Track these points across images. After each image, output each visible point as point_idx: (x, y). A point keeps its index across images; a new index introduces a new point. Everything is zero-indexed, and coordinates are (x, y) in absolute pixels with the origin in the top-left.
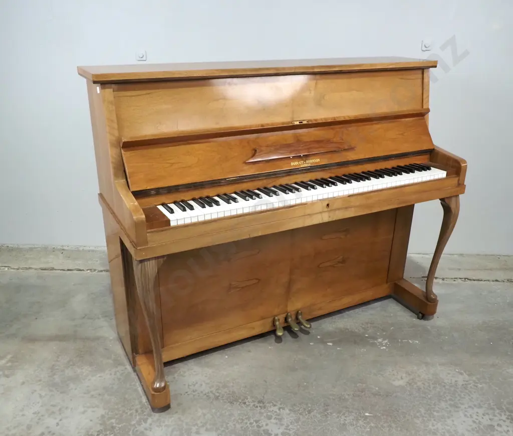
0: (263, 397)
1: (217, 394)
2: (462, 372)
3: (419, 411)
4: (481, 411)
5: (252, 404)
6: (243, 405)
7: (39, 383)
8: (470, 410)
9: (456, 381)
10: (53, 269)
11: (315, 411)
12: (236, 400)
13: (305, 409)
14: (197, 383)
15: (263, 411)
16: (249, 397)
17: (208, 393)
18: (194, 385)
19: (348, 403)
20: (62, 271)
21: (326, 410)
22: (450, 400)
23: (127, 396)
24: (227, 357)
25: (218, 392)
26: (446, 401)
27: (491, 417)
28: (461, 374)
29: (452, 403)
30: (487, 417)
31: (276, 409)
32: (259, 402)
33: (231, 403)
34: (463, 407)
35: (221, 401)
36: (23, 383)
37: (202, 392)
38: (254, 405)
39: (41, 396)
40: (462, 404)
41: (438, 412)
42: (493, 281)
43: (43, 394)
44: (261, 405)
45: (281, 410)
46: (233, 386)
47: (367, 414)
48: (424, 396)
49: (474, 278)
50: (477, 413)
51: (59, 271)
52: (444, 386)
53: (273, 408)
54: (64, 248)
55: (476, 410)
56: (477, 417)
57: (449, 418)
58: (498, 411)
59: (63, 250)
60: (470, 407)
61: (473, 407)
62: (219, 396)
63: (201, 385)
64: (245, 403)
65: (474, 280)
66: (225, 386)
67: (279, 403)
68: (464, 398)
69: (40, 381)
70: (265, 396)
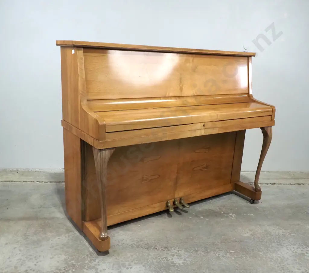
0: (167, 245)
1: (138, 245)
2: (281, 228)
3: (261, 249)
4: (295, 247)
5: (160, 249)
6: (156, 250)
7: (18, 243)
8: (289, 246)
9: (279, 233)
10: (12, 181)
11: (200, 251)
12: (151, 247)
13: (194, 250)
14: (123, 240)
15: (168, 252)
16: (158, 246)
17: (132, 244)
18: (122, 241)
19: (219, 246)
20: (19, 183)
21: (207, 250)
22: (277, 242)
23: (79, 248)
24: (139, 225)
25: (138, 244)
26: (275, 243)
27: (302, 249)
28: (281, 229)
29: (278, 243)
30: (299, 250)
31: (176, 251)
32: (165, 248)
33: (147, 249)
34: (285, 245)
35: (141, 248)
36: (6, 244)
37: (128, 244)
38: (162, 249)
39: (20, 250)
40: (285, 244)
41: (271, 248)
42: (289, 184)
43: (22, 249)
44: (166, 249)
45: (179, 251)
46: (146, 240)
47: (231, 251)
48: (262, 241)
49: (278, 183)
50: (294, 248)
51: (18, 183)
52: (272, 236)
53: (174, 251)
54: (18, 170)
55: (292, 246)
56: (294, 250)
57: (278, 251)
58: (304, 246)
59: (18, 171)
60: (289, 245)
61: (290, 245)
62: (139, 246)
63: (126, 241)
64: (156, 249)
65: (278, 184)
66: (141, 241)
67: (177, 248)
68: (285, 241)
69: (18, 242)
70: (168, 245)
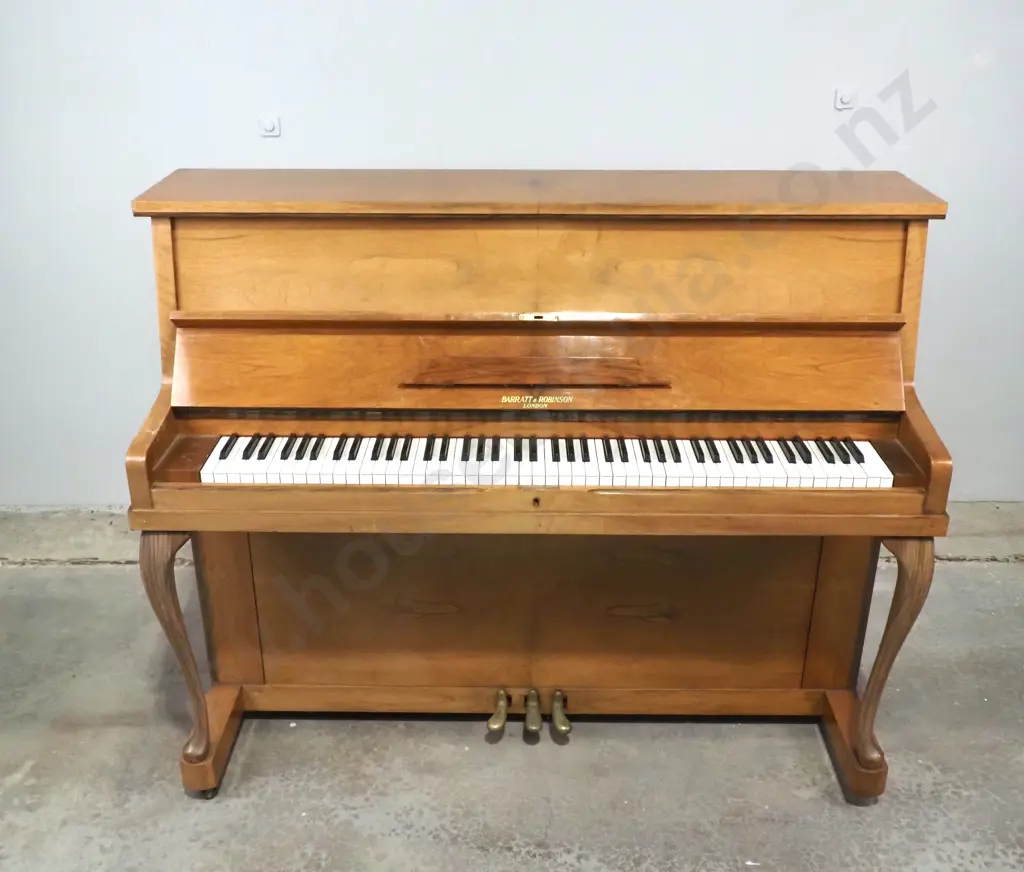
0: (546, 835)
1: (455, 832)
2: (930, 763)
3: (848, 853)
4: (968, 848)
5: (524, 851)
6: (508, 854)
7: (97, 820)
8: (947, 846)
9: (919, 785)
10: (95, 561)
11: (649, 861)
12: (493, 843)
13: (628, 858)
14: (412, 809)
15: (547, 864)
16: (518, 836)
17: (436, 830)
18: (407, 813)
19: (712, 840)
20: (114, 566)
21: (669, 858)
22: (909, 825)
23: (275, 843)
24: (467, 749)
25: (455, 828)
26: (901, 828)
27: (988, 858)
28: (929, 768)
29: (912, 831)
30: (980, 859)
31: (570, 858)
32: (539, 845)
33: (482, 848)
34: (933, 839)
35: (465, 846)
36: (65, 823)
37: (423, 828)
38: (528, 852)
39: (103, 850)
40: (933, 833)
41: (885, 852)
42: (987, 560)
43: (108, 844)
44: (542, 851)
45: (582, 860)
46: (484, 813)
47: (749, 863)
48: (858, 819)
49: (950, 555)
50: (961, 851)
51: (109, 566)
53: (566, 857)
54: (114, 511)
55: (959, 845)
56: (961, 861)
57: (907, 864)
58: (1000, 846)
59: (112, 515)
60: (946, 839)
61: (953, 838)
62: (458, 836)
63: (421, 813)
64: (510, 849)
65: (950, 560)
66: (467, 814)
67: (577, 845)
68: (935, 820)
69: (98, 815)
70: (549, 832)
